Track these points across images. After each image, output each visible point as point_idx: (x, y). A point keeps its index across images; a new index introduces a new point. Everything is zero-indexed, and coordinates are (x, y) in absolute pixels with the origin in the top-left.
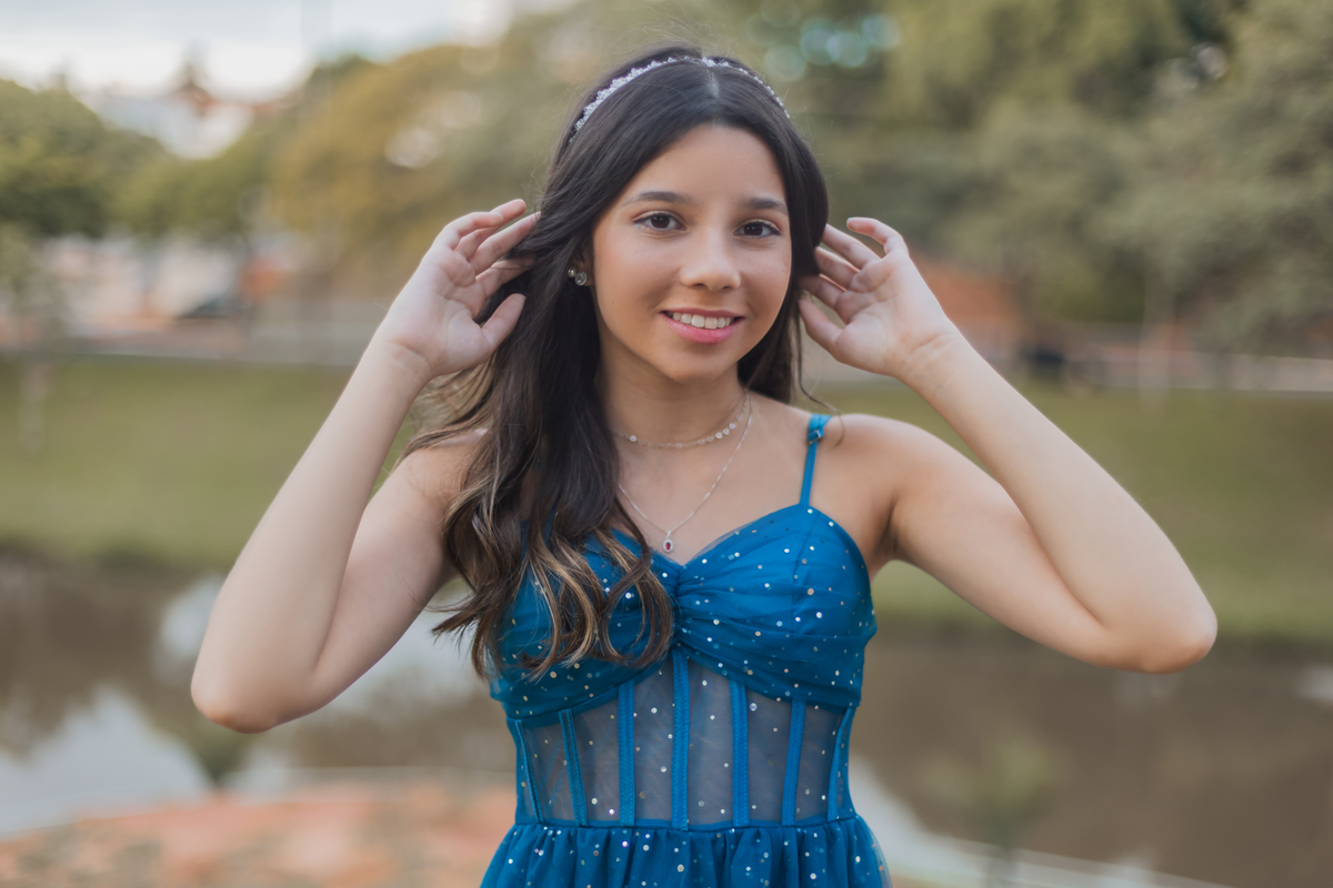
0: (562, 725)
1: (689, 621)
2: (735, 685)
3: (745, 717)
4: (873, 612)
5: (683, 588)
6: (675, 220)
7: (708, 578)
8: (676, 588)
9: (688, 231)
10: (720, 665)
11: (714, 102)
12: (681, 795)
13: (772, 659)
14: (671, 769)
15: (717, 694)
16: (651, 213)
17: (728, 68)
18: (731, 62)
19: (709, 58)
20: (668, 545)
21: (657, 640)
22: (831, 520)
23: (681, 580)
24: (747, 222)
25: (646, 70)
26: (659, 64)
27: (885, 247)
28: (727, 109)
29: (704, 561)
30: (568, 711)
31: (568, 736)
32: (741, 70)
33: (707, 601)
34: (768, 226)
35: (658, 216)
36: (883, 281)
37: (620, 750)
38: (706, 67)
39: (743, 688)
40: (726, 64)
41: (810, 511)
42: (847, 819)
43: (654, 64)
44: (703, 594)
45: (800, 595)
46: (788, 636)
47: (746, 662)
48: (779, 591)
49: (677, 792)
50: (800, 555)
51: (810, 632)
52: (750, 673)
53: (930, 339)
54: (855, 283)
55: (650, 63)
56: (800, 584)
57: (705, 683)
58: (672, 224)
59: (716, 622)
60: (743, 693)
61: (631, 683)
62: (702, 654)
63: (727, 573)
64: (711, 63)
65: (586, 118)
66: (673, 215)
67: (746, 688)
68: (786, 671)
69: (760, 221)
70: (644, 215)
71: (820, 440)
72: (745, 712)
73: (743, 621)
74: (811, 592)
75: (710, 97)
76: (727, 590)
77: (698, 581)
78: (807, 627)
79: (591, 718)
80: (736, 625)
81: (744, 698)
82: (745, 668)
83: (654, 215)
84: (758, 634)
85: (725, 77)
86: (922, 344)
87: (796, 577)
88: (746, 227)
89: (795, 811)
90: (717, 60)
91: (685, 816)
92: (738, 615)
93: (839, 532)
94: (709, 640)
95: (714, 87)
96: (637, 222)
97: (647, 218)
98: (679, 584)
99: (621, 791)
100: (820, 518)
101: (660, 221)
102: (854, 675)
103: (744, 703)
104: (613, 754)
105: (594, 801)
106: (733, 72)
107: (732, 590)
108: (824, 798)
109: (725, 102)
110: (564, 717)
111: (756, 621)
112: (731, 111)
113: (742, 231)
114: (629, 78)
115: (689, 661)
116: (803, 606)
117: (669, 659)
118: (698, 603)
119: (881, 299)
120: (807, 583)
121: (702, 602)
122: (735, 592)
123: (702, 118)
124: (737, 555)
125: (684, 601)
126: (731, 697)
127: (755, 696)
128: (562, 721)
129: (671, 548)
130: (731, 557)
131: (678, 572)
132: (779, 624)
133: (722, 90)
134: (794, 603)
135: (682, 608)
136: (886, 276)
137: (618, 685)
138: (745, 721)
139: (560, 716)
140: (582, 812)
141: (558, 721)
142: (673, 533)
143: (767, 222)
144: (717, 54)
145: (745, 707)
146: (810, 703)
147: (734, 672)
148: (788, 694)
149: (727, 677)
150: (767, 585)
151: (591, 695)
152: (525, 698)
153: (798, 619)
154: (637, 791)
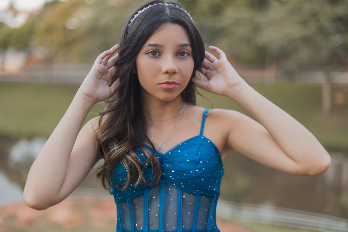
0: (128, 202)
1: (165, 171)
2: (179, 190)
3: (182, 199)
4: (223, 168)
5: (164, 161)
6: (158, 52)
7: (171, 158)
8: (161, 161)
9: (162, 56)
10: (174, 184)
11: (168, 16)
12: (162, 223)
13: (189, 182)
14: (159, 215)
15: (174, 193)
16: (151, 51)
17: (173, 6)
18: (173, 4)
19: (167, 3)
20: (160, 148)
21: (156, 177)
22: (209, 140)
23: (163, 159)
24: (180, 52)
25: (148, 8)
26: (152, 6)
27: (220, 56)
28: (172, 18)
29: (170, 153)
30: (129, 198)
31: (129, 205)
32: (177, 6)
33: (170, 165)
34: (186, 52)
35: (153, 51)
36: (219, 67)
37: (144, 210)
38: (166, 6)
39: (181, 191)
40: (172, 5)
41: (202, 137)
42: (214, 230)
43: (150, 6)
44: (169, 163)
45: (198, 163)
46: (194, 175)
47: (182, 183)
48: (191, 162)
49: (160, 221)
50: (198, 151)
51: (201, 174)
52: (183, 186)
53: (236, 84)
54: (211, 67)
55: (149, 6)
56: (198, 160)
57: (170, 189)
58: (157, 54)
59: (173, 171)
60: (181, 193)
61: (148, 190)
62: (169, 181)
63: (176, 157)
64: (167, 5)
65: (131, 23)
66: (157, 51)
67: (182, 191)
68: (194, 186)
69: (184, 51)
70: (148, 52)
71: (206, 117)
72: (182, 198)
73: (180, 171)
74: (201, 162)
75: (167, 15)
76: (176, 162)
77: (168, 159)
78: (200, 173)
79: (136, 201)
80: (178, 172)
81: (181, 194)
82: (181, 185)
83: (152, 51)
84: (185, 175)
85: (171, 8)
86: (234, 86)
87: (197, 158)
88: (180, 53)
89: (196, 227)
90: (169, 3)
91: (163, 229)
92: (179, 169)
93: (211, 144)
94: (171, 177)
95: (168, 12)
96: (147, 54)
97: (150, 52)
98: (162, 160)
99: (144, 222)
100: (206, 139)
101: (154, 53)
102: (216, 187)
103: (181, 195)
104: (142, 211)
105: (136, 225)
106: (173, 7)
107: (177, 162)
108: (206, 224)
109: (171, 16)
110: (128, 200)
111: (185, 171)
112: (174, 18)
113: (179, 55)
114: (143, 11)
115: (165, 183)
116: (199, 166)
117: (160, 183)
118: (167, 166)
119: (219, 72)
120: (200, 159)
121: (169, 165)
122: (178, 162)
123: (165, 21)
124: (179, 151)
125: (164, 164)
126: (178, 194)
127: (185, 193)
128: (128, 201)
129: (161, 149)
130: (178, 152)
131: (162, 156)
132: (191, 172)
133: (170, 13)
134: (196, 166)
135: (163, 167)
136: (220, 65)
137: (144, 190)
138: (182, 201)
139: (127, 200)
140: (133, 228)
141: (127, 201)
142: (161, 145)
143: (186, 51)
144: (169, 2)
145: (182, 196)
146: (202, 195)
147: (179, 186)
148: (195, 193)
149: (176, 188)
150: (188, 160)
151: (136, 194)
152: (117, 194)
153: (197, 170)
154: (149, 222)
